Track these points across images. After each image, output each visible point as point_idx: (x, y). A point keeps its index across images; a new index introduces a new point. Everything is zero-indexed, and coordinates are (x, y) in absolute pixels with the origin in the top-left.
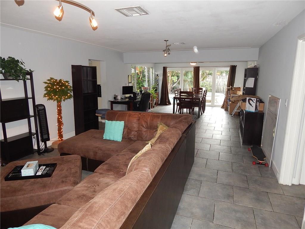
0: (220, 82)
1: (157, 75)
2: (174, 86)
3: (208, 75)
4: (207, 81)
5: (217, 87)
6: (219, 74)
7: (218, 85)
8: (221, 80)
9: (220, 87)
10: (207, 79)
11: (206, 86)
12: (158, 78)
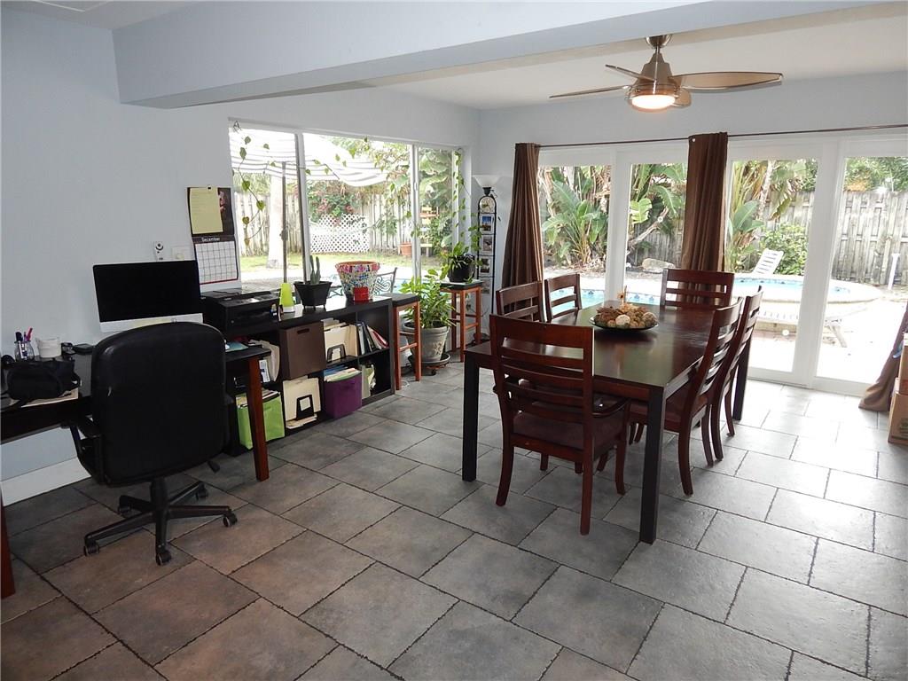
0: (865, 226)
1: (487, 190)
2: (640, 239)
3: (805, 194)
4: (797, 222)
5: (847, 248)
6: (859, 186)
7: (849, 240)
8: (869, 214)
9: (862, 248)
10: (798, 213)
11: (788, 241)
12: (492, 205)
